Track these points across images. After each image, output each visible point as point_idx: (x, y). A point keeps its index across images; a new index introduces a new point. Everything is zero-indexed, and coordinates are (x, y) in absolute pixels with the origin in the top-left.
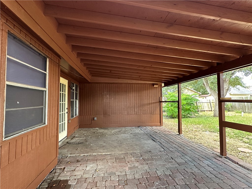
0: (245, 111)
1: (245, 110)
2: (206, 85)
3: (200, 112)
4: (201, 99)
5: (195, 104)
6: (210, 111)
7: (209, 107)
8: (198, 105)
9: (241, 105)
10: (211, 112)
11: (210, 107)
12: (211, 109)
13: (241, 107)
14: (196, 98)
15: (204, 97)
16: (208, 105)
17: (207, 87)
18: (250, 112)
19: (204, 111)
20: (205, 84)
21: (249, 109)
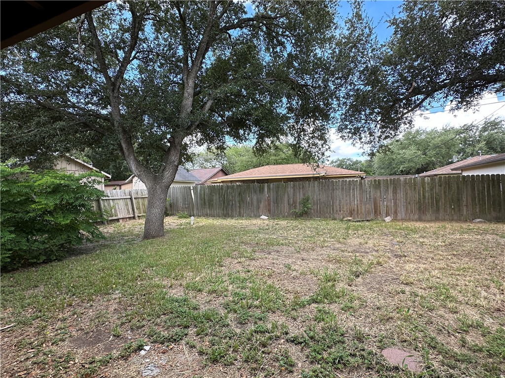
0: (192, 213)
1: (193, 211)
2: (125, 151)
3: (106, 224)
4: (109, 191)
5: (94, 204)
6: (130, 218)
7: (128, 210)
8: (102, 206)
9: (186, 203)
10: (132, 221)
11: (131, 210)
12: (134, 214)
13: (187, 206)
14: (96, 186)
15: (118, 185)
16: (127, 205)
17: (129, 155)
18: (199, 214)
19: (118, 220)
20: (124, 146)
21: (198, 209)
